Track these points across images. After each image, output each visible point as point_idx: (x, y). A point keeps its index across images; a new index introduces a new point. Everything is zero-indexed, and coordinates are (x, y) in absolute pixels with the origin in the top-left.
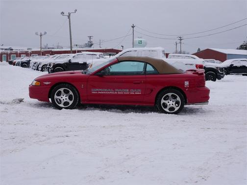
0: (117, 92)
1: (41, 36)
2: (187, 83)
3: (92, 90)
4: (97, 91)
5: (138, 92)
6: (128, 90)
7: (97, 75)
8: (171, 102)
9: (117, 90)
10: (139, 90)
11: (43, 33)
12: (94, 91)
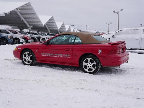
0: (56, 56)
1: (109, 24)
2: (100, 51)
3: (42, 54)
4: (45, 55)
5: (68, 57)
6: (62, 55)
7: (45, 44)
8: (89, 65)
9: (55, 54)
10: (69, 55)
11: (110, 23)
12: (43, 55)
